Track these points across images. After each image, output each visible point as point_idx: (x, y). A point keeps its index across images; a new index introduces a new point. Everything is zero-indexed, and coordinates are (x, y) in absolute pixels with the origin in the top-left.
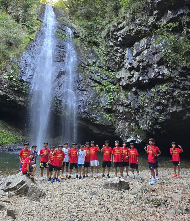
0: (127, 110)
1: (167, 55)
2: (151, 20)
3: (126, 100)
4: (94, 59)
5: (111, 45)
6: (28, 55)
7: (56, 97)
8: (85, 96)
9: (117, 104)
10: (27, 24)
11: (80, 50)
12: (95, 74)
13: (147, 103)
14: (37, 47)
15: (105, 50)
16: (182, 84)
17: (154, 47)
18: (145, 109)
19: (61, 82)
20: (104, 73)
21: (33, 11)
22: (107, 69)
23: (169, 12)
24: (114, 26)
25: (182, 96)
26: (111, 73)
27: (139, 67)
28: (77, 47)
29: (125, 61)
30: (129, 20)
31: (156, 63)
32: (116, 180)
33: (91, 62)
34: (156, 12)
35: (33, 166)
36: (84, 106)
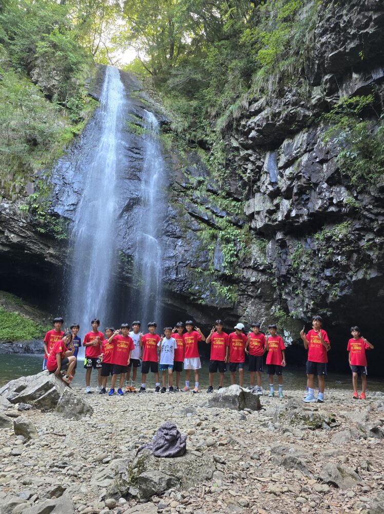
0: (264, 278)
1: (349, 163)
2: (317, 94)
3: (263, 258)
4: (200, 175)
5: (235, 145)
6: (67, 164)
7: (122, 248)
8: (180, 249)
9: (245, 265)
10: (68, 105)
11: (171, 158)
12: (201, 205)
13: (306, 263)
14: (86, 149)
15: (223, 157)
16: (378, 223)
17: (322, 149)
18: (301, 276)
19: (132, 219)
20: (220, 203)
21: (81, 78)
22: (226, 195)
23: (355, 76)
24: (241, 108)
25: (378, 246)
26: (233, 203)
27: (290, 189)
28: (166, 151)
29: (263, 178)
30: (273, 95)
31: (325, 180)
32: (235, 390)
33: (194, 180)
34: (327, 77)
35: (70, 358)
36: (177, 269)
